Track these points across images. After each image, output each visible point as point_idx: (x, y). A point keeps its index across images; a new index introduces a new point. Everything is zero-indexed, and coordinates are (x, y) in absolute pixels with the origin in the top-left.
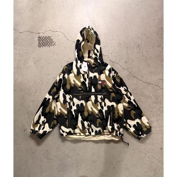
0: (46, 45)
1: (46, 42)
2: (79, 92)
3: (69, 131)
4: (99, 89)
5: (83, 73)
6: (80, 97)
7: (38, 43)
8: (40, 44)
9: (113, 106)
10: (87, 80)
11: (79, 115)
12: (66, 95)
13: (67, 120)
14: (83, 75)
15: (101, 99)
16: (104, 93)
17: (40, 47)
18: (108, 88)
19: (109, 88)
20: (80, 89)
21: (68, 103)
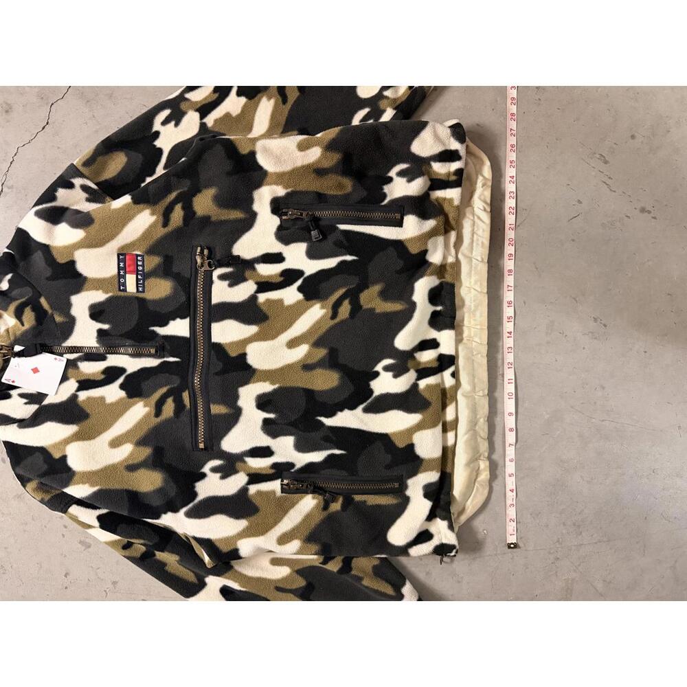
2: (185, 418)
3: (426, 496)
4: (175, 290)
5: (71, 386)
6: (217, 409)
9: (277, 206)
10: (114, 360)
11: (328, 422)
12: (200, 497)
13: (358, 498)
14: (85, 384)
15: (234, 280)
16: (199, 260)
18: (161, 232)
19: (165, 224)
20: (169, 408)
21: (253, 489)
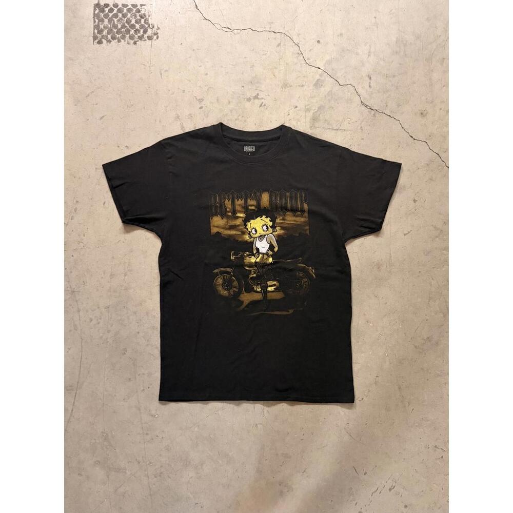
0: (123, 37)
1: (123, 26)
7: (95, 27)
8: (100, 32)
17: (100, 42)
